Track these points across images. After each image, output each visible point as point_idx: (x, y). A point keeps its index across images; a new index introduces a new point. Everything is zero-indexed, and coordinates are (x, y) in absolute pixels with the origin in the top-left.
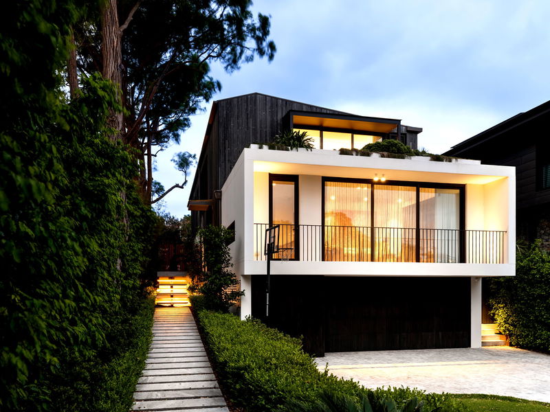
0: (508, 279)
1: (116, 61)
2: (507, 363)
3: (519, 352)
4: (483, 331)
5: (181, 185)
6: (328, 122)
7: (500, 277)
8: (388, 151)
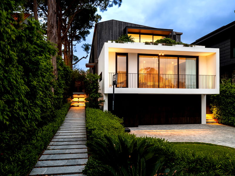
0: (217, 95)
1: (53, 9)
2: (215, 130)
3: (222, 126)
4: (206, 117)
6: (143, 31)
7: (214, 94)
8: (165, 43)
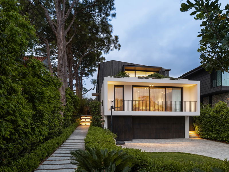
0: (199, 117)
1: (62, 53)
2: (195, 143)
3: (202, 140)
4: (190, 133)
5: (93, 89)
6: (137, 68)
7: (196, 116)
8: (155, 77)
